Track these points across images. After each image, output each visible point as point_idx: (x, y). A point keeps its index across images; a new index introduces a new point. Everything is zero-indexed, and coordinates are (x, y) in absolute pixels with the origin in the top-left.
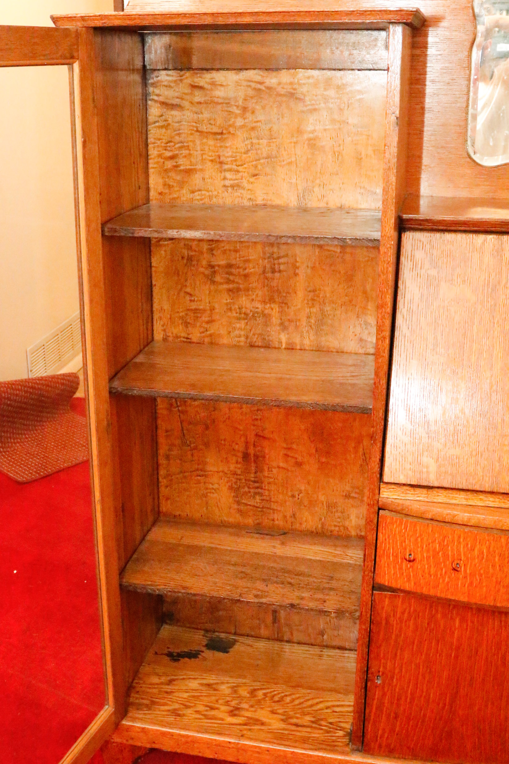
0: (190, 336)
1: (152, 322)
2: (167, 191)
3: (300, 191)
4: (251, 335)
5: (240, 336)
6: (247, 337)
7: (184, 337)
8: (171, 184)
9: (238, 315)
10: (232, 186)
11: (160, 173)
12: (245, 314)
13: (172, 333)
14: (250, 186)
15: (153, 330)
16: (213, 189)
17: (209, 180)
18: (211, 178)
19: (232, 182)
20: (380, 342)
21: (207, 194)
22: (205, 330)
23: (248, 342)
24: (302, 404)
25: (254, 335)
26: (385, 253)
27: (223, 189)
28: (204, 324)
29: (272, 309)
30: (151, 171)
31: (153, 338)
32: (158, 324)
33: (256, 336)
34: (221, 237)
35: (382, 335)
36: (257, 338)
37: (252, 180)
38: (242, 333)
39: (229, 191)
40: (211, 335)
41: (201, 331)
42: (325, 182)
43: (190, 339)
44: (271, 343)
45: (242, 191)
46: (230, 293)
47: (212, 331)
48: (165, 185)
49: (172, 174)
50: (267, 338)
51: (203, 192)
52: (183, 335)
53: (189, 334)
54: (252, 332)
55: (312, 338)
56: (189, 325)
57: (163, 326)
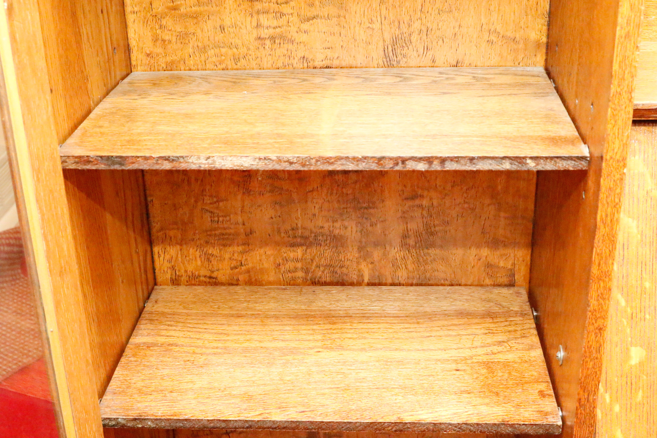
0: (214, 275)
1: (152, 258)
2: (159, 50)
3: (388, 41)
4: (313, 267)
5: (296, 270)
6: (307, 271)
7: (205, 276)
8: (167, 38)
9: (290, 239)
10: (273, 39)
11: (146, 22)
12: (302, 237)
13: (186, 271)
14: (304, 37)
15: (154, 269)
16: (240, 44)
17: (231, 30)
18: (235, 26)
19: (271, 31)
20: (593, 336)
21: (230, 52)
22: (239, 263)
23: (309, 278)
24: (443, 426)
25: (318, 266)
26: (610, 189)
27: (256, 43)
28: (236, 255)
29: (346, 228)
30: (130, 18)
31: (155, 279)
32: (162, 258)
33: (322, 269)
34: (291, 163)
35: (596, 325)
36: (323, 272)
37: (305, 26)
38: (299, 265)
39: (267, 47)
40: (248, 271)
41: (232, 265)
42: (429, 25)
43: (216, 278)
44: (345, 277)
45: (290, 46)
46: (277, 207)
47: (250, 265)
48: (155, 40)
49: (167, 22)
50: (339, 272)
51: (223, 50)
52: (203, 272)
53: (213, 272)
54: (315, 264)
55: (411, 267)
56: (212, 259)
57: (170, 261)
